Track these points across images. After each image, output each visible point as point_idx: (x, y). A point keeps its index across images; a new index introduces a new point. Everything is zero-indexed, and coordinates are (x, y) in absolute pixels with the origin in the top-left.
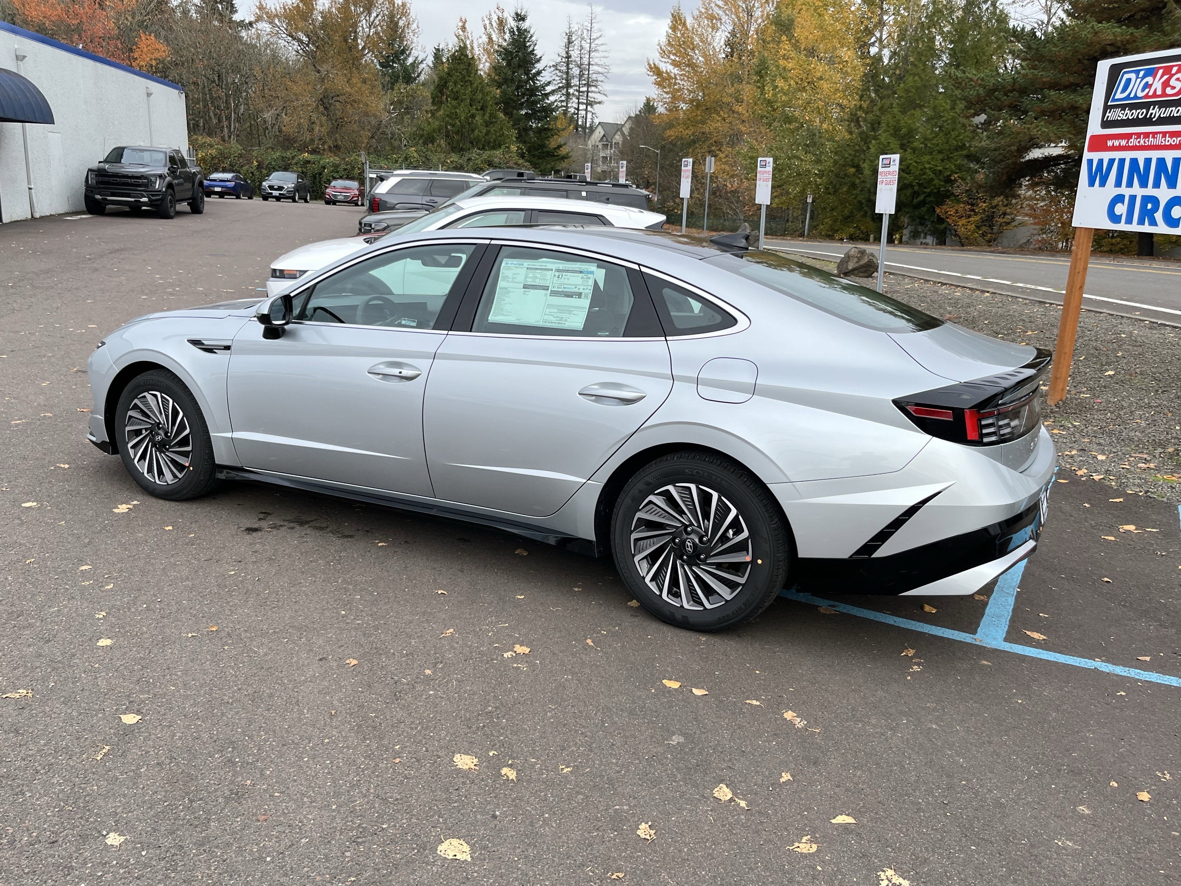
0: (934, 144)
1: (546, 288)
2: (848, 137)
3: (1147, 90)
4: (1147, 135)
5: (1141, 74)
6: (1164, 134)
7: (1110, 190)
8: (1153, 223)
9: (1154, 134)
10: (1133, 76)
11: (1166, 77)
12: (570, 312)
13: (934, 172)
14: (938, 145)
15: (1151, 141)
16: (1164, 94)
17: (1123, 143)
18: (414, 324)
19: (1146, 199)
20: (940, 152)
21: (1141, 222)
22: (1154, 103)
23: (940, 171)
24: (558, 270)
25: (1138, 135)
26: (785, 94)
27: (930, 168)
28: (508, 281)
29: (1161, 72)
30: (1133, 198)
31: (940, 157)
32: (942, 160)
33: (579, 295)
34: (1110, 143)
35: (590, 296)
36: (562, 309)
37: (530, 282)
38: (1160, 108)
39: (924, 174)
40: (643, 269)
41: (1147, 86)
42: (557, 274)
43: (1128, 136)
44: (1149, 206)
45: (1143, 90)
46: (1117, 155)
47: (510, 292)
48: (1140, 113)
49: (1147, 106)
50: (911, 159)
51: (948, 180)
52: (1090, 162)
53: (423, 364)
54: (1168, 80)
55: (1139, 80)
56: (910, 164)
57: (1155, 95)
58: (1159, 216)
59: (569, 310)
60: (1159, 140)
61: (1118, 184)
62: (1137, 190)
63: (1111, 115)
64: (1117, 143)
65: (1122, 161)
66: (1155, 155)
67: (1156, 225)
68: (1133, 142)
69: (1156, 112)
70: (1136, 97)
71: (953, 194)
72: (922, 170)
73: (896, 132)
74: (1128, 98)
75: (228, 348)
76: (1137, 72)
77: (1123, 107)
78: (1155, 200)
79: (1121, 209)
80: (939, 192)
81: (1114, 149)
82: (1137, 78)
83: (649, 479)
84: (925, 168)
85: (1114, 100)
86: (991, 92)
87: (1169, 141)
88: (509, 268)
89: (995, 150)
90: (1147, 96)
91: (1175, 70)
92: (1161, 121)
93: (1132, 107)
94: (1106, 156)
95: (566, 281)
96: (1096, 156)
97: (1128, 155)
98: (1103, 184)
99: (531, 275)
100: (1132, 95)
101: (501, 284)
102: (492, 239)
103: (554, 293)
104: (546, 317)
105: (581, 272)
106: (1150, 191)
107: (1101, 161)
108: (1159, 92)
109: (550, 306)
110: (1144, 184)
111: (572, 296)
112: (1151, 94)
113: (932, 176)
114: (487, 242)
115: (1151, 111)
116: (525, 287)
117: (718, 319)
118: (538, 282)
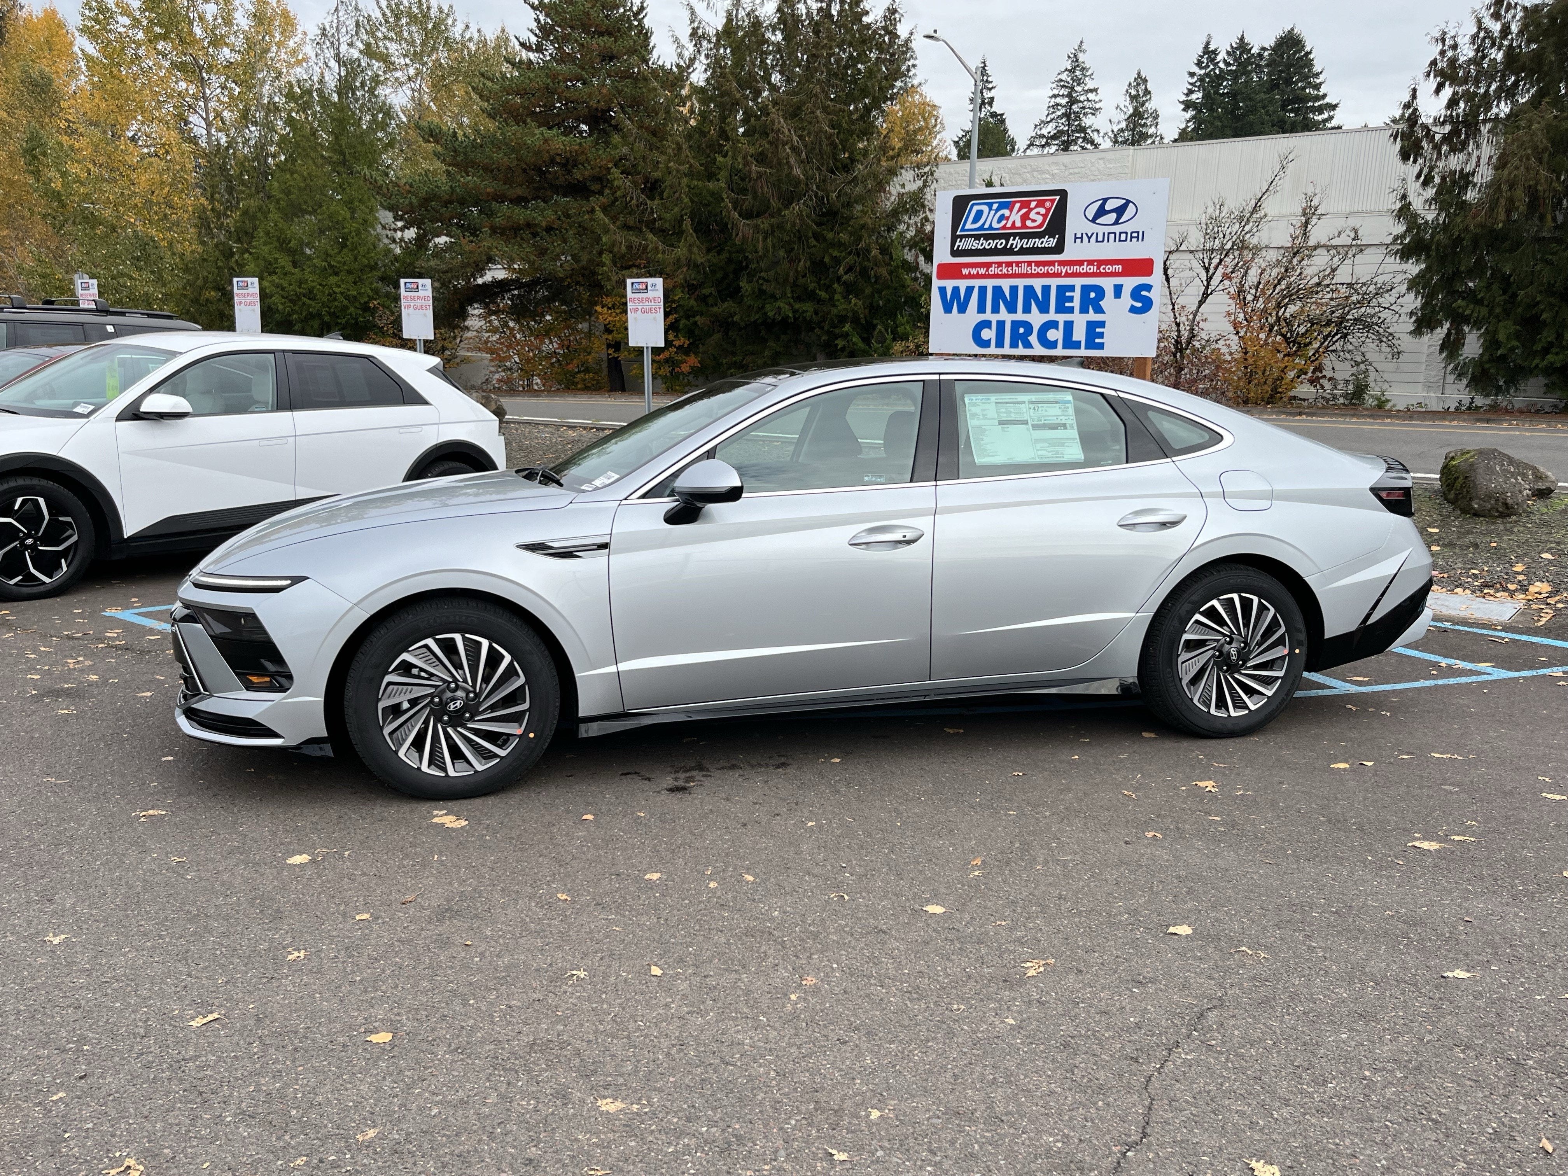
0: (339, 262)
1: (1025, 422)
2: (200, 249)
3: (1004, 222)
4: (1008, 264)
5: (995, 206)
6: (1029, 264)
7: (972, 316)
8: (1028, 345)
9: (1018, 264)
10: (985, 208)
11: (1024, 211)
12: (1063, 445)
13: (347, 298)
14: (345, 263)
15: (1015, 269)
16: (1024, 226)
17: (982, 271)
18: (882, 480)
19: (1016, 324)
20: (349, 272)
21: (1014, 345)
22: (1015, 235)
23: (355, 297)
24: (1032, 402)
25: (1000, 264)
26: (82, 184)
27: (342, 293)
28: (979, 419)
29: (1018, 205)
30: (1001, 324)
31: (351, 278)
32: (355, 283)
33: (1064, 426)
34: (965, 271)
35: (1075, 425)
36: (1052, 443)
37: (1004, 417)
38: (1021, 239)
39: (335, 299)
40: (1122, 395)
41: (1002, 218)
42: (1032, 406)
43: (988, 265)
44: (1022, 330)
45: (999, 221)
46: (977, 283)
47: (985, 430)
48: (1000, 244)
49: (1007, 237)
50: (313, 281)
51: (365, 308)
52: (942, 290)
53: (923, 523)
54: (1027, 214)
55: (993, 212)
56: (314, 287)
57: (1013, 226)
58: (1033, 339)
59: (1061, 443)
60: (1024, 269)
61: (981, 309)
62: (1004, 315)
63: (961, 244)
64: (974, 271)
65: (983, 290)
66: (1021, 283)
67: (1032, 347)
68: (993, 270)
69: (1017, 243)
70: (991, 228)
71: (375, 326)
72: (330, 295)
73: (281, 245)
74: (981, 228)
75: (604, 546)
76: (990, 205)
77: (977, 237)
78: (1028, 326)
79: (988, 334)
80: (356, 323)
81: (970, 276)
82: (990, 209)
83: (1194, 598)
84: (335, 293)
85: (963, 230)
86: (426, 201)
87: (1035, 270)
88: (975, 405)
89: (447, 272)
90: (1004, 227)
91: (1033, 204)
92: (1023, 251)
93: (987, 237)
94: (963, 284)
95: (1045, 413)
96: (949, 284)
97: (990, 283)
98: (962, 309)
99: (1003, 410)
100: (986, 226)
101: (972, 423)
102: (940, 374)
103: (1036, 427)
104: (1040, 453)
105: (1056, 402)
106: (1020, 316)
107: (956, 290)
108: (1018, 224)
109: (1037, 441)
110: (1012, 309)
111: (1056, 428)
112: (1009, 225)
113: (346, 302)
114: (936, 377)
115: (1011, 242)
116: (1001, 423)
117: (1207, 437)
118: (1013, 417)
